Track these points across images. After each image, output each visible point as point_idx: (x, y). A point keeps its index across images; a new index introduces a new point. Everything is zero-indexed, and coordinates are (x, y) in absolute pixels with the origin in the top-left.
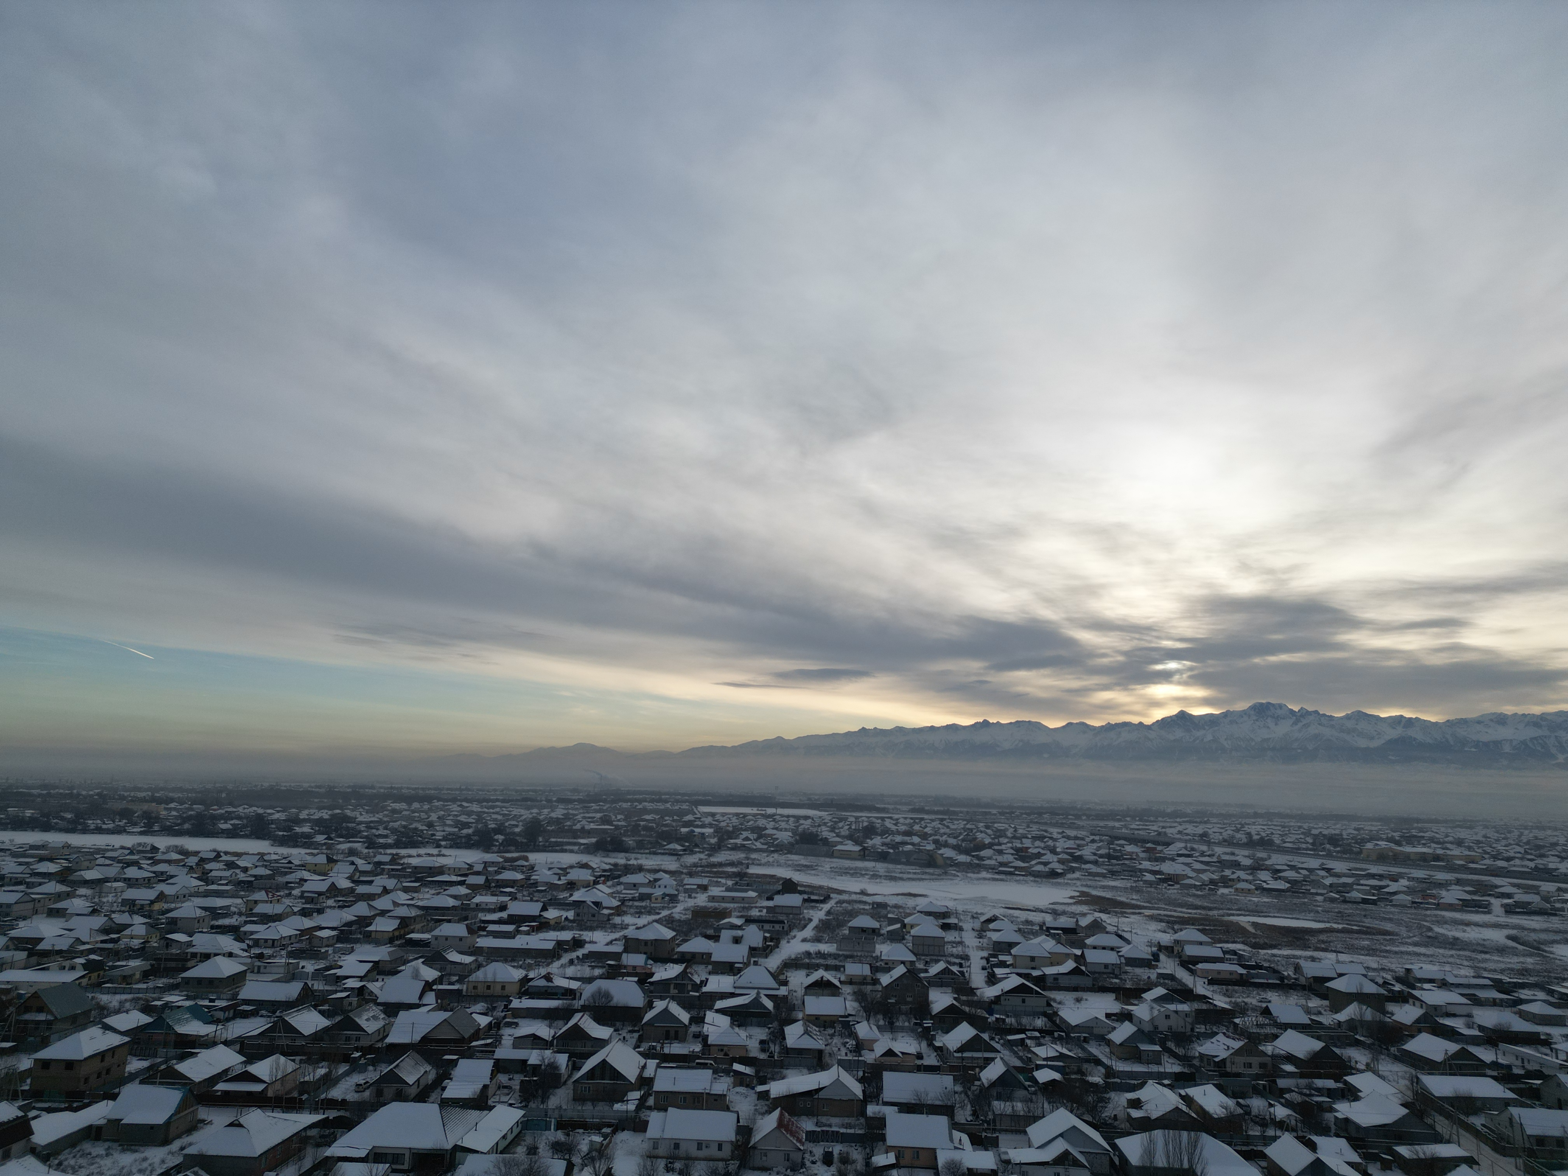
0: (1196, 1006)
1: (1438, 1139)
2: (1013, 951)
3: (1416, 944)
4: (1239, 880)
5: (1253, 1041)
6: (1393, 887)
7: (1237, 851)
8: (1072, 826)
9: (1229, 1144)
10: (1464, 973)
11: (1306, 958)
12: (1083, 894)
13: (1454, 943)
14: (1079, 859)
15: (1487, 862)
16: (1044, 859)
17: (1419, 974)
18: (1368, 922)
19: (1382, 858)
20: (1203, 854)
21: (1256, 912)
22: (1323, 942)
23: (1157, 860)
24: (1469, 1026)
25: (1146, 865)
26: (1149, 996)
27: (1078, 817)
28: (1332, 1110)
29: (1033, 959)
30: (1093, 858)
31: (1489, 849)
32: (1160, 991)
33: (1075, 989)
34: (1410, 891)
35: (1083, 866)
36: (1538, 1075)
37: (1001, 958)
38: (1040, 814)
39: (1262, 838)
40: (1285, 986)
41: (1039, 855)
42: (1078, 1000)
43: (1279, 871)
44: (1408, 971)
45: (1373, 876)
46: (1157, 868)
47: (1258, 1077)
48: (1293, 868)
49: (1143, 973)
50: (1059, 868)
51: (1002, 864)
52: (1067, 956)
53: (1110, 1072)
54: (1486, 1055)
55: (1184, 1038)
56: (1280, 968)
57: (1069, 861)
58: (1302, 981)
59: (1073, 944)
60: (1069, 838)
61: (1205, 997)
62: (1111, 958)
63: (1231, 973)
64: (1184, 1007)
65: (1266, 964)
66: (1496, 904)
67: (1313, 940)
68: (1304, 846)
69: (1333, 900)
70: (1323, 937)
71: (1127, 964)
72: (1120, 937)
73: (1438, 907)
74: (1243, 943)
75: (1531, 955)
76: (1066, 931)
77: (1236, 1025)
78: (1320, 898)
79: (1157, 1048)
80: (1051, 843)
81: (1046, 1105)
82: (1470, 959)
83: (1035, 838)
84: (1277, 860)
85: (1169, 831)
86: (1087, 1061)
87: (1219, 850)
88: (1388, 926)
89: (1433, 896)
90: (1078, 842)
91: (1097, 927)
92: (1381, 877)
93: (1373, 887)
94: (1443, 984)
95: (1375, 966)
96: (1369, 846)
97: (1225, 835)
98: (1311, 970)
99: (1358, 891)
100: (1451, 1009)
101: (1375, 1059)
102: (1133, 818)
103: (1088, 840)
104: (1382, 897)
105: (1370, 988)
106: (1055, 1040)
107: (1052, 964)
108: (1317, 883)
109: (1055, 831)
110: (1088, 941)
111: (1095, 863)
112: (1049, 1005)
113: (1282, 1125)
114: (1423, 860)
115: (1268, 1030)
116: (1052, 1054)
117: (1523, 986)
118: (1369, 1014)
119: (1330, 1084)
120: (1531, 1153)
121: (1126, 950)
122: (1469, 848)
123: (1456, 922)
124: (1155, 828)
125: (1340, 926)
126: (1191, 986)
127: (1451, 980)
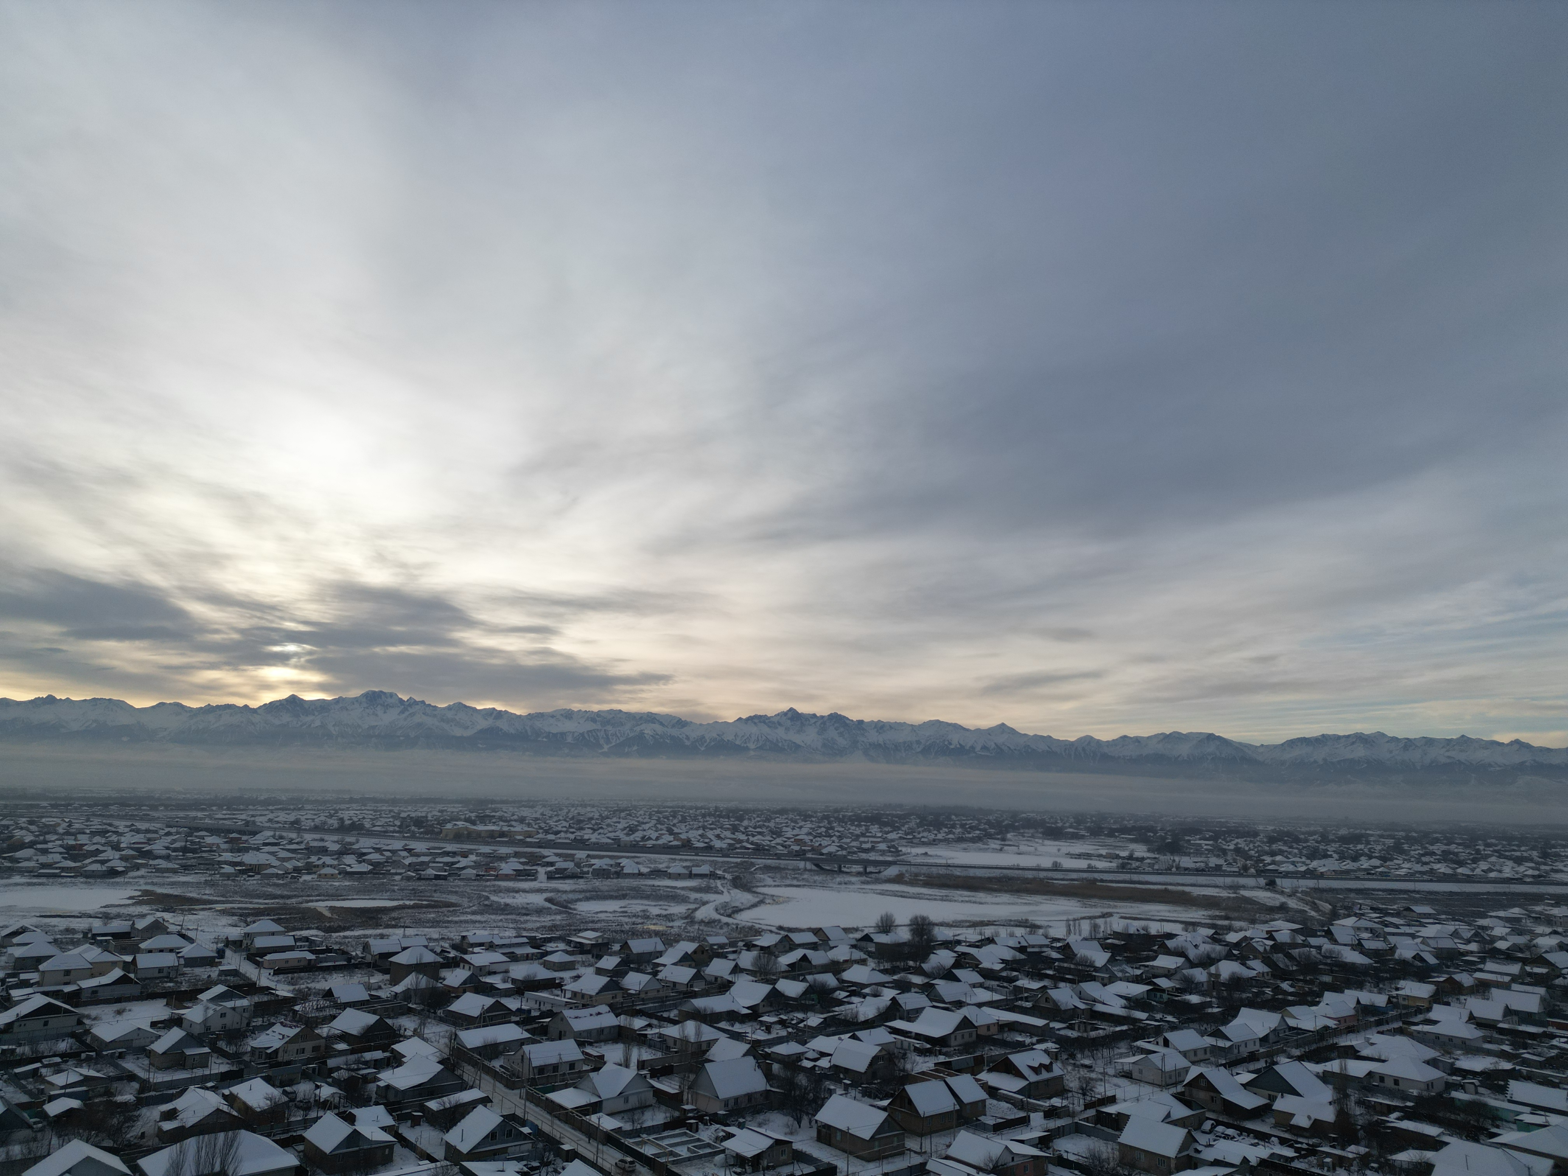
0: (257, 999)
1: (464, 1086)
2: (42, 967)
3: (473, 913)
4: (324, 865)
5: (310, 1024)
6: (463, 862)
7: (326, 837)
8: (143, 818)
9: (268, 1136)
10: (508, 935)
11: (375, 936)
12: (146, 893)
13: (505, 909)
14: (149, 855)
15: (540, 836)
16: (102, 857)
17: (472, 940)
18: (437, 897)
19: (458, 837)
20: (291, 842)
21: (336, 896)
22: (394, 919)
23: (239, 850)
24: (505, 981)
25: (227, 856)
26: (205, 996)
27: (154, 808)
28: (377, 1080)
29: (67, 972)
30: (164, 852)
31: (543, 825)
32: (220, 989)
33: (118, 1000)
34: (477, 865)
35: (151, 862)
36: (550, 1014)
37: (23, 976)
38: (106, 806)
39: (353, 823)
40: (350, 966)
41: (97, 852)
42: (119, 1012)
43: (365, 854)
44: (464, 937)
45: (447, 854)
46: (238, 860)
47: (309, 1061)
48: (378, 850)
49: (202, 973)
50: (120, 866)
51: (44, 866)
52: (114, 964)
53: (145, 1085)
54: (513, 1004)
55: (236, 1035)
56: (350, 949)
57: (134, 857)
58: (369, 959)
59: (124, 951)
60: (138, 831)
61: (268, 988)
62: (168, 960)
63: (299, 960)
64: (244, 1002)
65: (336, 947)
66: (542, 871)
67: (385, 918)
68: (391, 829)
69: (409, 879)
70: (395, 914)
71: (186, 966)
72: (183, 936)
73: (498, 877)
74: (318, 928)
75: (560, 913)
76: (116, 936)
77: (295, 1012)
78: (398, 878)
79: (207, 1050)
80: (114, 838)
81: (55, 1141)
82: (515, 921)
83: (93, 834)
84: (365, 843)
85: (258, 819)
86: (119, 1078)
87: (308, 837)
88: (453, 899)
89: (495, 869)
90: (148, 835)
91: (157, 928)
92: (454, 854)
93: (446, 864)
94: (491, 947)
95: (436, 936)
96: (449, 826)
97: (318, 821)
98: (378, 946)
99: (433, 868)
100: (494, 968)
101: (423, 1024)
102: (220, 807)
103: (162, 832)
104: (453, 872)
105: (429, 958)
106: (79, 1064)
107: (93, 976)
108: (397, 864)
109: (121, 825)
110: (143, 946)
111: (167, 858)
112: (80, 1023)
113: (325, 1105)
114: (492, 837)
115: (327, 1012)
116: (73, 1078)
117: (550, 940)
118: (424, 982)
119: (378, 1055)
120: (533, 1082)
121: (188, 950)
122: (529, 825)
123: (509, 890)
124: (243, 817)
125: (412, 903)
126: (254, 978)
127: (497, 942)
